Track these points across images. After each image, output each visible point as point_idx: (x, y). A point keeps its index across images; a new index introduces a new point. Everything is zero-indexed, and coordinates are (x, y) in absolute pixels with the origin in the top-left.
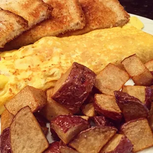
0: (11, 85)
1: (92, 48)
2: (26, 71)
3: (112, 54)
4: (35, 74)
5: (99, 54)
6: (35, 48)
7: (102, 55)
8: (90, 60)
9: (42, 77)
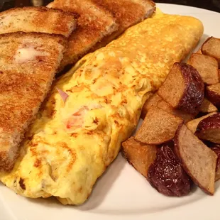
0: (113, 116)
1: (152, 47)
2: (114, 94)
3: (175, 46)
4: (125, 93)
5: (163, 50)
6: (98, 67)
7: (167, 50)
8: (160, 59)
9: (135, 94)
